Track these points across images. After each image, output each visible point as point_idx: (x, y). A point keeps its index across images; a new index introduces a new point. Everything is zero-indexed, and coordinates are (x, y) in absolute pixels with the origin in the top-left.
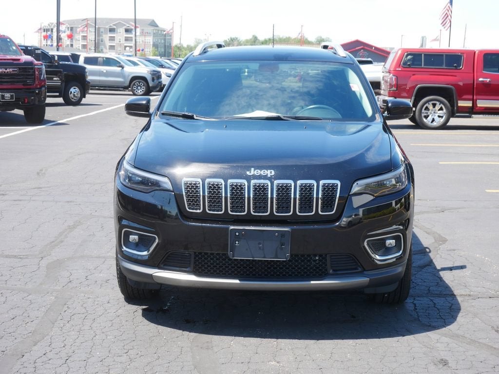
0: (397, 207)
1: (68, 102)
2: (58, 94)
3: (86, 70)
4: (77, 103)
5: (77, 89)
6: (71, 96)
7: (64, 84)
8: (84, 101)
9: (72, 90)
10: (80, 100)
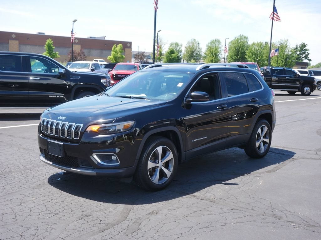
0: (125, 137)
1: (303, 94)
2: (297, 90)
3: (315, 80)
4: (309, 94)
5: (308, 88)
6: (305, 91)
7: (301, 86)
8: (312, 94)
9: (306, 88)
10: (310, 93)
